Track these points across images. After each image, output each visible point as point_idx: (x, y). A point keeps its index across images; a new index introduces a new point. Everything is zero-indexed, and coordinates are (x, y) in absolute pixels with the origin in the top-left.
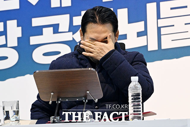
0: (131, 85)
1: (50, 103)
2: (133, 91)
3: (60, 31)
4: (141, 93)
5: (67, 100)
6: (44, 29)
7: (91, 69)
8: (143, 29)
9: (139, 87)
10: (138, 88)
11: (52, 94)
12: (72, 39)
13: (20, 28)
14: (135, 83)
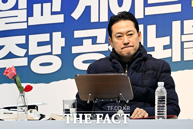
0: (158, 89)
1: (88, 102)
2: (159, 94)
3: (97, 42)
4: (166, 96)
5: (103, 100)
6: (84, 40)
7: (124, 74)
8: (169, 43)
9: (165, 91)
10: (163, 92)
11: (90, 94)
12: (107, 50)
13: (64, 39)
14: (162, 87)
